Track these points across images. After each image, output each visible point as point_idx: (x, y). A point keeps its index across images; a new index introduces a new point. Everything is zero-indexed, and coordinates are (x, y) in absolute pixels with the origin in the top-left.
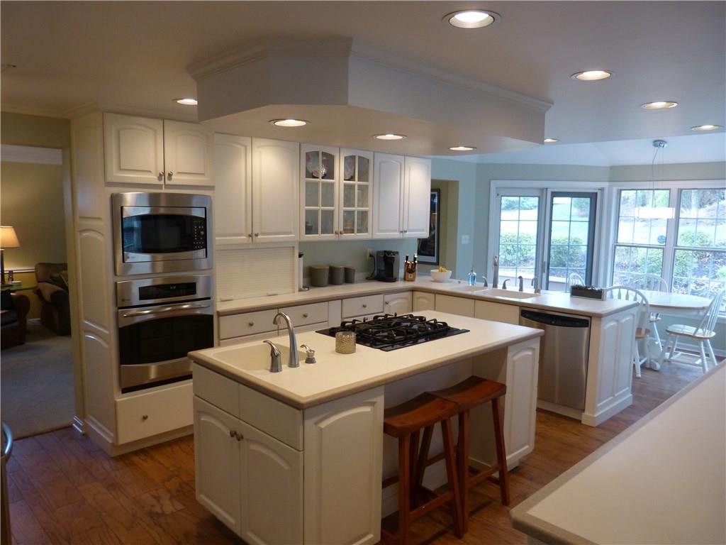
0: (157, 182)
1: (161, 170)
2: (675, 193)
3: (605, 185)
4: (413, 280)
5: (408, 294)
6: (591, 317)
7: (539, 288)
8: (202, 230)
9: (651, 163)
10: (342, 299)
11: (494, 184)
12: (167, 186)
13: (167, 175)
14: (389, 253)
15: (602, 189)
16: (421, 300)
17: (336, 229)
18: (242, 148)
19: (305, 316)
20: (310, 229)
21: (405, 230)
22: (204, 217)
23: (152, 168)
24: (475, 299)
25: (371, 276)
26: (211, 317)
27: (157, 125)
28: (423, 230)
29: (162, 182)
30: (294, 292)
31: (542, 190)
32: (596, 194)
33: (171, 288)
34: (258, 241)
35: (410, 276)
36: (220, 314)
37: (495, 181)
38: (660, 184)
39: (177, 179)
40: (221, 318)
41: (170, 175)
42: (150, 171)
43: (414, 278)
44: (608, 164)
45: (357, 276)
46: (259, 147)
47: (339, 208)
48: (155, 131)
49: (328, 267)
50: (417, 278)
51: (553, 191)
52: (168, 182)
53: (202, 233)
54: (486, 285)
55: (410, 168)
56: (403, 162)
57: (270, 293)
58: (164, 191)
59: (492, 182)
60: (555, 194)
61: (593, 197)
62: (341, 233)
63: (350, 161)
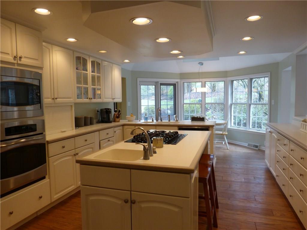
0: (13, 61)
1: (15, 55)
2: (204, 83)
3: (178, 80)
4: (119, 122)
5: (121, 127)
6: (209, 127)
7: (177, 119)
8: (38, 92)
9: (198, 72)
10: (99, 131)
11: (139, 80)
12: (19, 65)
13: (18, 58)
14: (108, 109)
15: (177, 82)
16: (127, 130)
17: (89, 97)
18: (48, 50)
19: (86, 140)
20: (79, 96)
21: (114, 98)
22: (39, 85)
23: (10, 52)
24: (156, 126)
25: (99, 121)
26: (44, 144)
27: (12, 25)
28: (119, 98)
29: (16, 62)
30: (73, 130)
31: (156, 82)
32: (175, 84)
33: (23, 128)
34: (57, 102)
35: (117, 120)
36: (48, 142)
37: (138, 78)
38: (197, 80)
39: (24, 61)
40: (49, 144)
41: (20, 58)
42: (9, 54)
43: (119, 120)
44: (179, 72)
45: (95, 121)
46: (55, 51)
47: (90, 86)
48: (10, 28)
49: (84, 117)
50: (120, 120)
51: (161, 83)
52: (19, 62)
53: (39, 94)
54: (153, 120)
55: (114, 69)
56: (112, 66)
57: (63, 130)
58: (16, 67)
59: (138, 79)
60: (161, 84)
61: (174, 85)
62: (92, 99)
63: (93, 63)
